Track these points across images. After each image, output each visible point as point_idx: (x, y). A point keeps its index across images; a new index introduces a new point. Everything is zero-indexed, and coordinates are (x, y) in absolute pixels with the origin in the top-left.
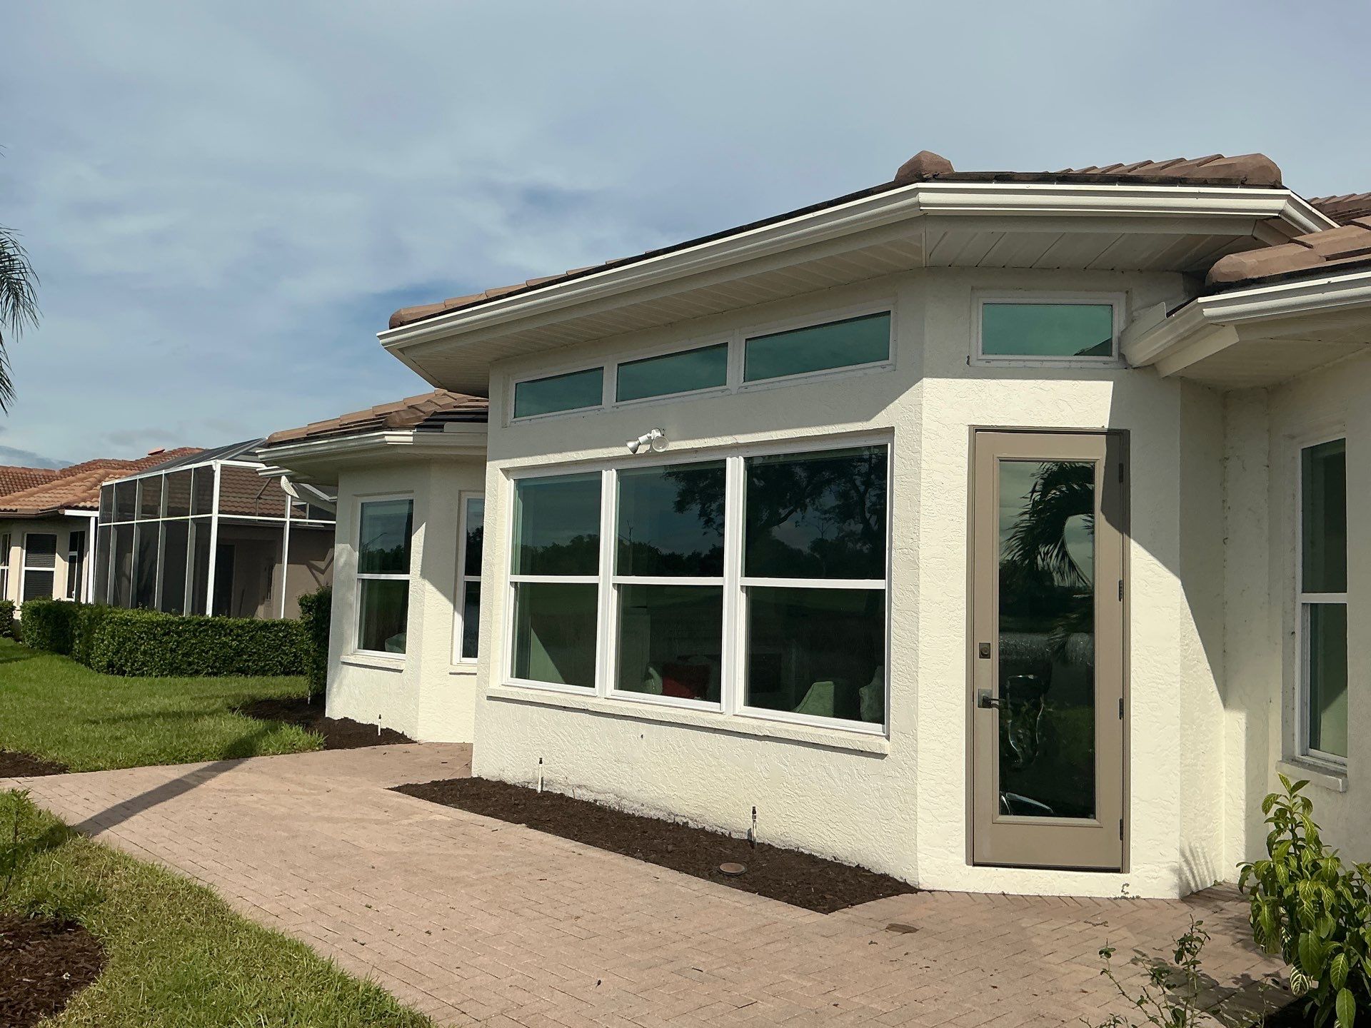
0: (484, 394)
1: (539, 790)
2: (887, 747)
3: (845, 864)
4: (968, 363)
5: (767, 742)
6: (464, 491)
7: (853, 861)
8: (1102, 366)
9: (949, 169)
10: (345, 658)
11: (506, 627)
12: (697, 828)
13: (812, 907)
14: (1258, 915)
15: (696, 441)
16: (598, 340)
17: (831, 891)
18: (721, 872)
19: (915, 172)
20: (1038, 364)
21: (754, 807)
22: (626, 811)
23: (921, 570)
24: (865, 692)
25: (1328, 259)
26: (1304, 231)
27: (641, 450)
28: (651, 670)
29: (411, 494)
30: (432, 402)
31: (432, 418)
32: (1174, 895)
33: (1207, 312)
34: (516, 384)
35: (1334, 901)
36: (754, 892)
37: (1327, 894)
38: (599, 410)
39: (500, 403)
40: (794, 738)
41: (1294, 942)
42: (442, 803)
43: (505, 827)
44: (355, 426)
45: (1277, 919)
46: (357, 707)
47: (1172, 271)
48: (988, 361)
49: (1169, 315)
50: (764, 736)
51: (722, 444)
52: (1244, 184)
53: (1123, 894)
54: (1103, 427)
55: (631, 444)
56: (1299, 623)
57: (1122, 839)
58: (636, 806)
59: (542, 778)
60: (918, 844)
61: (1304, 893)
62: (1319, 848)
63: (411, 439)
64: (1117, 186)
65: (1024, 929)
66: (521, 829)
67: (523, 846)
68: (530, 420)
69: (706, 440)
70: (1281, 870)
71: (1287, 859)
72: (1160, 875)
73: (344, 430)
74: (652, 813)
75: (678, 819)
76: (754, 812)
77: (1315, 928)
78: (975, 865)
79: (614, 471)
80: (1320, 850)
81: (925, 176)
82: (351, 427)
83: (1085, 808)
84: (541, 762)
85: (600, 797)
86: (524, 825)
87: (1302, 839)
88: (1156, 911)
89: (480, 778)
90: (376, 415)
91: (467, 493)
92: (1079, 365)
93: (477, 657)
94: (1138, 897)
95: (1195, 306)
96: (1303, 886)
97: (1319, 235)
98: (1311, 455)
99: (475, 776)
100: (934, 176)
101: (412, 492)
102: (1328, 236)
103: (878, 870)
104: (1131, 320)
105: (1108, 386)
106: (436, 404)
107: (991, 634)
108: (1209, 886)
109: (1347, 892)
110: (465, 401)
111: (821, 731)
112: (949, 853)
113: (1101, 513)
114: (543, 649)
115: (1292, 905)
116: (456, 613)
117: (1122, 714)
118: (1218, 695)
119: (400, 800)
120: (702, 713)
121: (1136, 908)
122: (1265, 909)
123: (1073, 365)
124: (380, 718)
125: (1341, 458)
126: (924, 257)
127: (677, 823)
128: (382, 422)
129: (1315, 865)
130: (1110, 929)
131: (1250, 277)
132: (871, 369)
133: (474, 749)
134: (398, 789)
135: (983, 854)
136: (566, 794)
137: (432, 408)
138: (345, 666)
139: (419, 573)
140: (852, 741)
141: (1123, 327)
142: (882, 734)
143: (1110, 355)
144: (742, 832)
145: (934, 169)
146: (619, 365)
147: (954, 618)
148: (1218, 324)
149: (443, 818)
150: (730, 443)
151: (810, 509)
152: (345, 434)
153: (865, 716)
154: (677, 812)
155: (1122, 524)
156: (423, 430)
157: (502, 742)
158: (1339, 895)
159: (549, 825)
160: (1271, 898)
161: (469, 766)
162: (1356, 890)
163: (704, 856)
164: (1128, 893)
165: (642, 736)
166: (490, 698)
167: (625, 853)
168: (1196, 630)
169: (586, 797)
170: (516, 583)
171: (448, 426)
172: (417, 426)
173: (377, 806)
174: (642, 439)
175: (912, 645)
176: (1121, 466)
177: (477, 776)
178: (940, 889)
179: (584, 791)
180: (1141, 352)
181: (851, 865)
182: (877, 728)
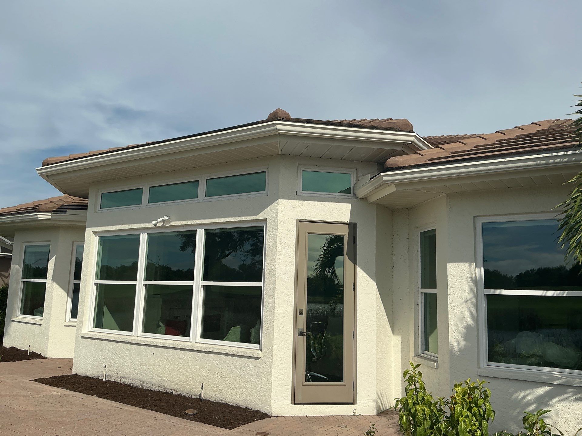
0: (87, 197)
1: (104, 380)
2: (260, 354)
3: (241, 407)
4: (296, 194)
5: (209, 354)
6: (75, 241)
7: (244, 405)
8: (347, 197)
9: (288, 117)
10: (14, 319)
11: (92, 304)
12: (177, 394)
13: (225, 427)
14: (401, 420)
15: (184, 222)
16: (141, 176)
17: (234, 419)
18: (186, 414)
19: (275, 117)
20: (323, 196)
21: (202, 384)
22: (144, 388)
23: (276, 278)
24: (253, 331)
25: (429, 160)
26: (421, 149)
27: (159, 225)
28: (161, 323)
29: (50, 242)
30: (62, 200)
31: (61, 207)
32: (374, 413)
33: (384, 178)
34: (102, 194)
35: (430, 413)
36: (200, 422)
37: (427, 410)
38: (140, 207)
39: (93, 202)
40: (221, 352)
41: (415, 430)
42: (57, 386)
43: (86, 397)
44: (23, 210)
45: (409, 422)
46: (18, 342)
47: (373, 162)
48: (304, 194)
49: (371, 179)
50: (209, 351)
51: (195, 223)
52: (399, 130)
53: (354, 414)
54: (347, 221)
55: (154, 222)
56: (420, 300)
57: (353, 390)
58: (149, 385)
59: (106, 374)
60: (272, 397)
61: (419, 410)
62: (425, 391)
63: (50, 217)
64: (352, 128)
65: (313, 431)
66: (94, 398)
67: (94, 406)
68: (108, 210)
69: (188, 221)
70: (410, 401)
71: (413, 396)
72: (368, 405)
73: (19, 212)
74: (157, 388)
75: (168, 391)
76: (202, 386)
77: (423, 425)
78: (295, 404)
79: (146, 234)
80: (425, 393)
81: (279, 119)
82: (22, 210)
83: (339, 378)
84: (105, 367)
85: (133, 382)
86: (95, 396)
87: (419, 388)
88: (366, 421)
89: (76, 375)
90: (35, 205)
91: (76, 242)
92: (339, 197)
93: (77, 318)
94: (360, 415)
95: (380, 176)
96: (419, 408)
97: (427, 151)
98: (423, 234)
99: (74, 373)
100: (283, 119)
101: (50, 241)
102: (429, 152)
103: (255, 409)
104: (358, 180)
105: (349, 206)
106: (64, 201)
107: (304, 306)
108: (388, 408)
109: (435, 409)
110: (78, 200)
111: (233, 349)
112: (284, 399)
113: (346, 256)
114: (110, 314)
115: (414, 415)
116: (68, 298)
117: (354, 337)
118: (391, 329)
119: (37, 385)
120: (181, 342)
121: (359, 419)
122: (404, 418)
123: (336, 196)
124: (29, 347)
125: (434, 236)
126: (279, 151)
127: (168, 392)
128: (36, 209)
129: (423, 399)
130: (348, 429)
131: (400, 166)
132: (259, 194)
133: (74, 361)
134: (36, 380)
135: (299, 399)
136: (117, 381)
137: (62, 203)
138: (13, 322)
139: (51, 279)
140: (246, 352)
141: (355, 183)
142: (259, 349)
143: (350, 193)
144: (197, 395)
145: (283, 116)
146: (150, 187)
147: (289, 299)
148: (389, 183)
149: (57, 394)
150: (198, 223)
151: (238, 251)
152: (19, 214)
153: (252, 341)
154: (168, 387)
155: (354, 260)
156: (56, 213)
157: (87, 358)
158: (432, 411)
159: (107, 396)
160: (406, 413)
161: (71, 369)
162: (438, 408)
163: (179, 407)
164: (356, 413)
165: (153, 353)
166: (82, 337)
167: (142, 407)
168: (382, 303)
169: (126, 382)
170: (97, 284)
171: (68, 211)
172: (54, 211)
173: (24, 388)
174: (159, 220)
175: (272, 310)
176: (354, 237)
177: (75, 374)
178: (281, 415)
179: (125, 380)
180: (362, 192)
181: (244, 407)
182: (256, 346)
